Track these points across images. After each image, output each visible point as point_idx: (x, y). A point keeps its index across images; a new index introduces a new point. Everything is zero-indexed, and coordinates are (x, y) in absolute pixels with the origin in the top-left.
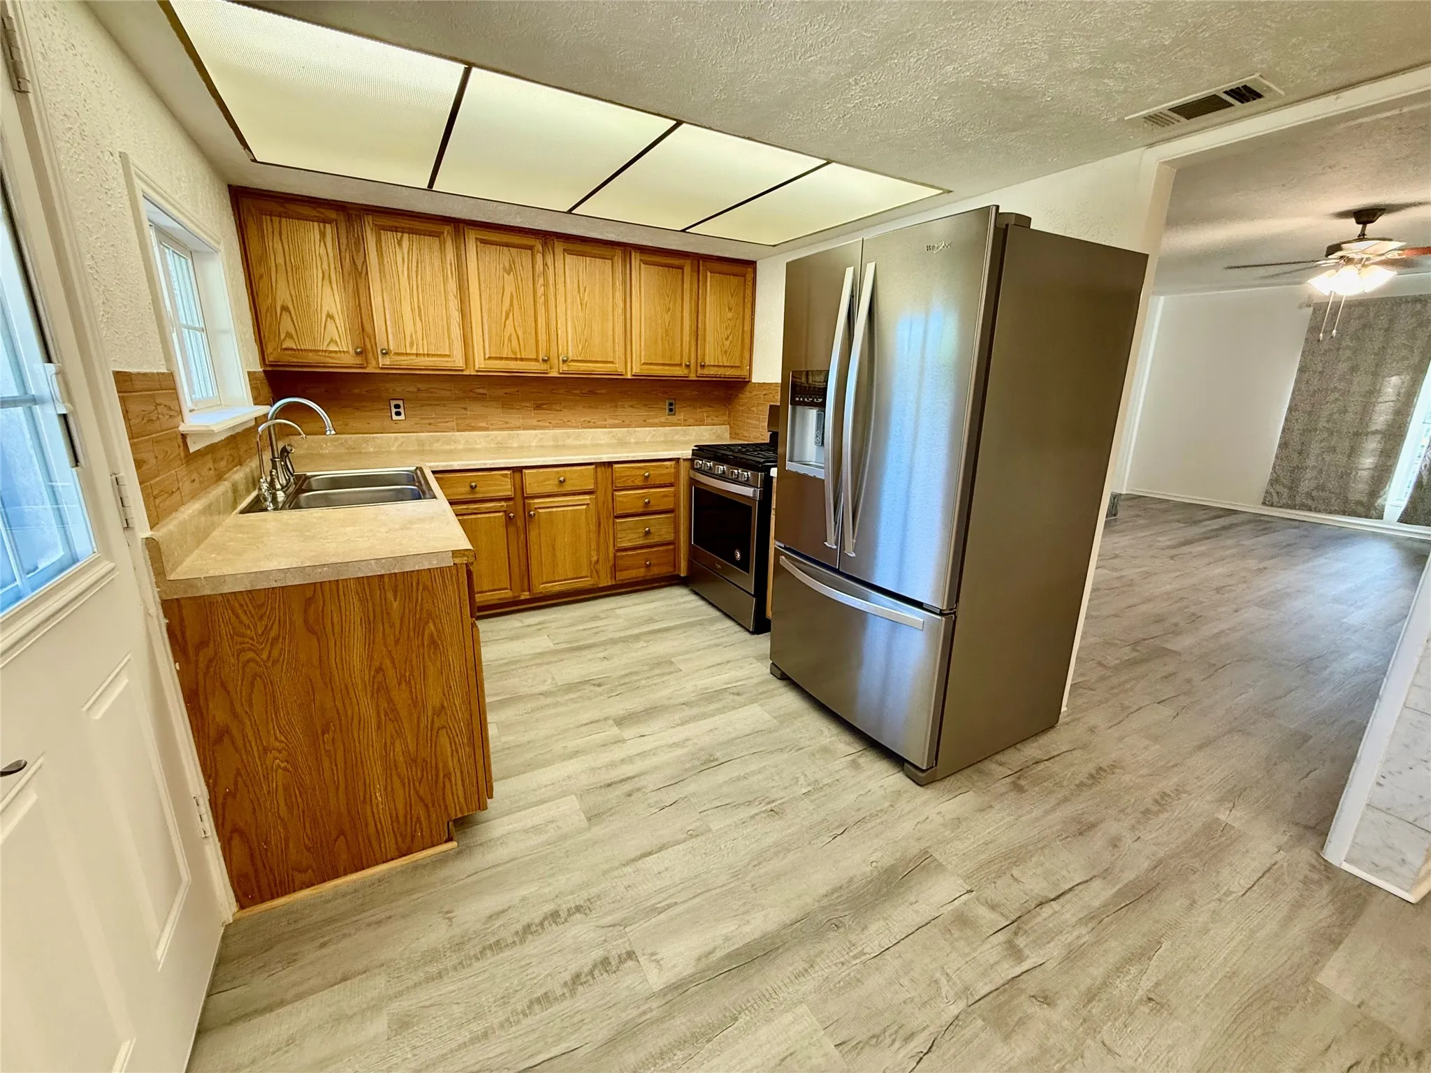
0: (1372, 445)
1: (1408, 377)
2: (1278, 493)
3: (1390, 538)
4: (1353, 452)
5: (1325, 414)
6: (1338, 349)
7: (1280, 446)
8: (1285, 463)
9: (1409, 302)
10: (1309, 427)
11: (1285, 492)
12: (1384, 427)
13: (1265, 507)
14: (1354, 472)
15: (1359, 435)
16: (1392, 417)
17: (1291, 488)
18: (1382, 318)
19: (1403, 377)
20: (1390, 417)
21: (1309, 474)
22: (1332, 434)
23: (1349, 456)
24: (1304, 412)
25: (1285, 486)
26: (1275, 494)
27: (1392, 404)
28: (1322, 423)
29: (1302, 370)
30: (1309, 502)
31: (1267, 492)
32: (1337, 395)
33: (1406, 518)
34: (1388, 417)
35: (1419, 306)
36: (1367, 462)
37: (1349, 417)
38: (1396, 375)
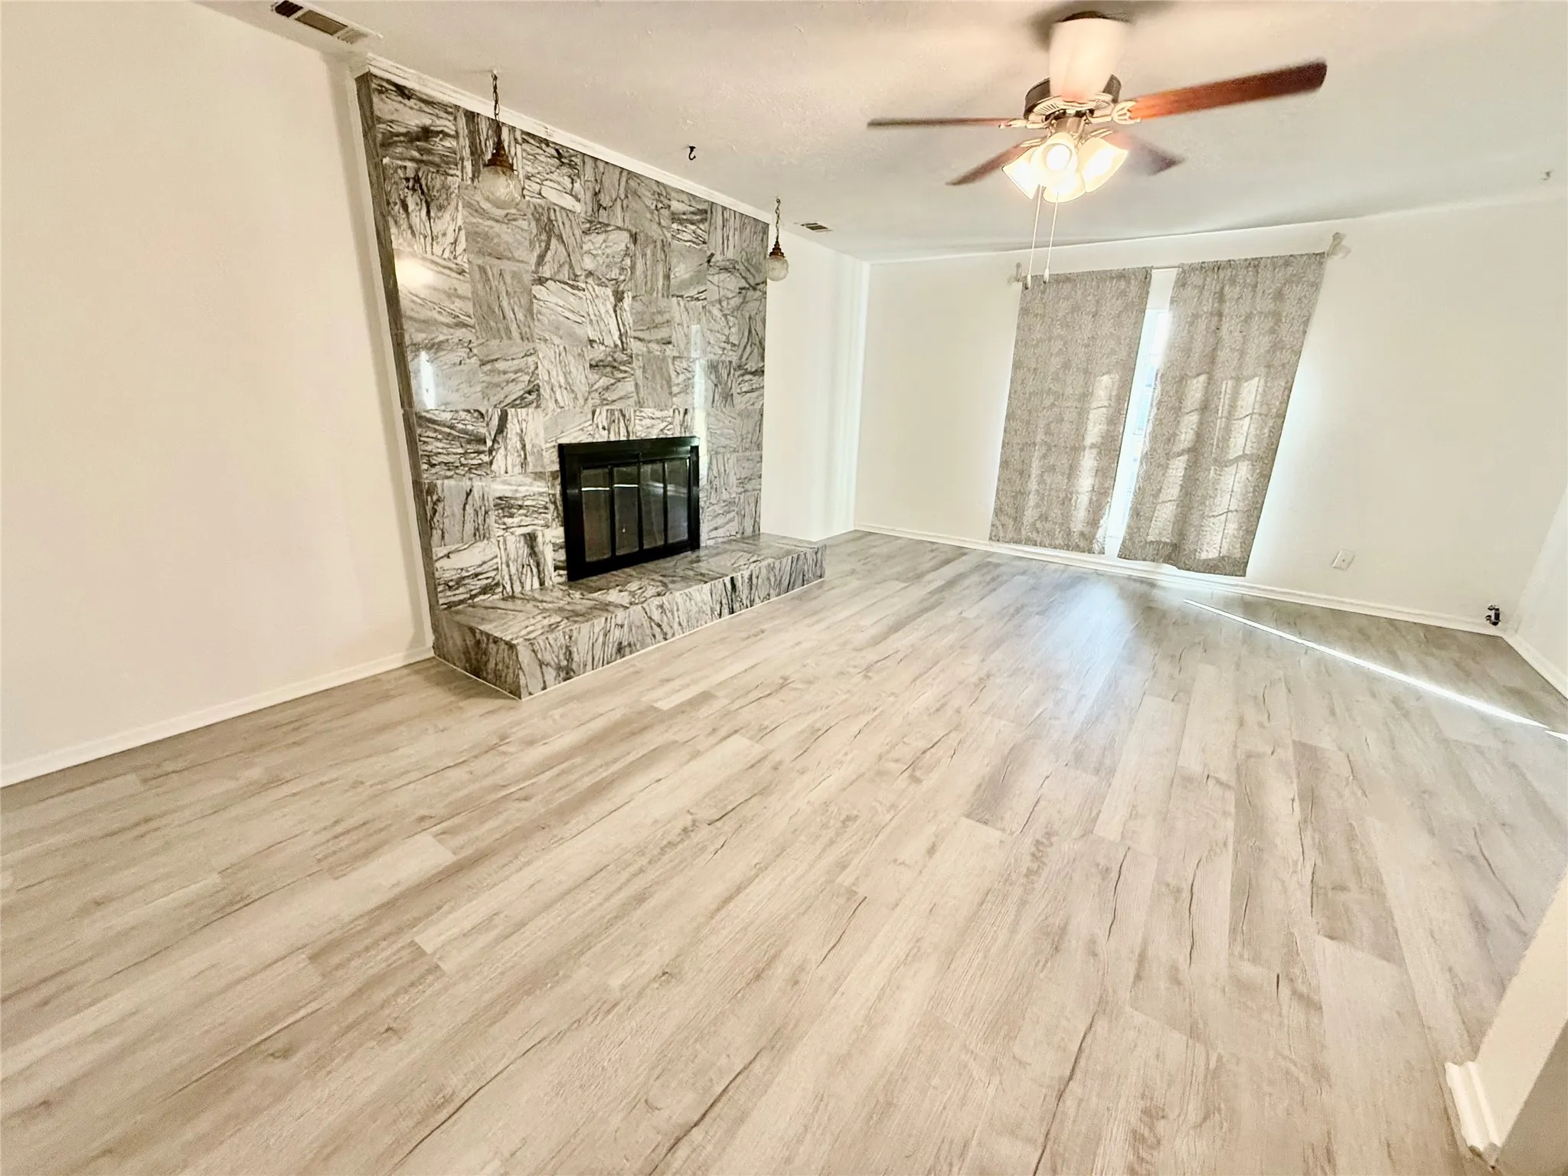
0: (1088, 462)
1: (1118, 377)
2: (1003, 525)
3: (1112, 578)
4: (1072, 472)
5: (1042, 423)
6: (1050, 339)
7: (1001, 466)
8: (1008, 488)
9: (1113, 278)
10: (1028, 440)
11: (1011, 523)
12: (1099, 440)
13: (993, 543)
14: (1075, 498)
15: (1077, 449)
16: (1105, 427)
17: (1015, 519)
18: (1089, 298)
19: (1112, 376)
20: (1104, 427)
21: (1032, 500)
22: (1049, 449)
23: (1069, 477)
24: (1022, 421)
25: (1010, 517)
26: (1000, 527)
27: (1104, 410)
28: (1040, 437)
29: (1017, 366)
30: (1034, 536)
31: (993, 525)
32: (1051, 399)
33: (1125, 554)
34: (1101, 427)
35: (1123, 284)
36: (1085, 482)
37: (1066, 427)
38: (1107, 373)
